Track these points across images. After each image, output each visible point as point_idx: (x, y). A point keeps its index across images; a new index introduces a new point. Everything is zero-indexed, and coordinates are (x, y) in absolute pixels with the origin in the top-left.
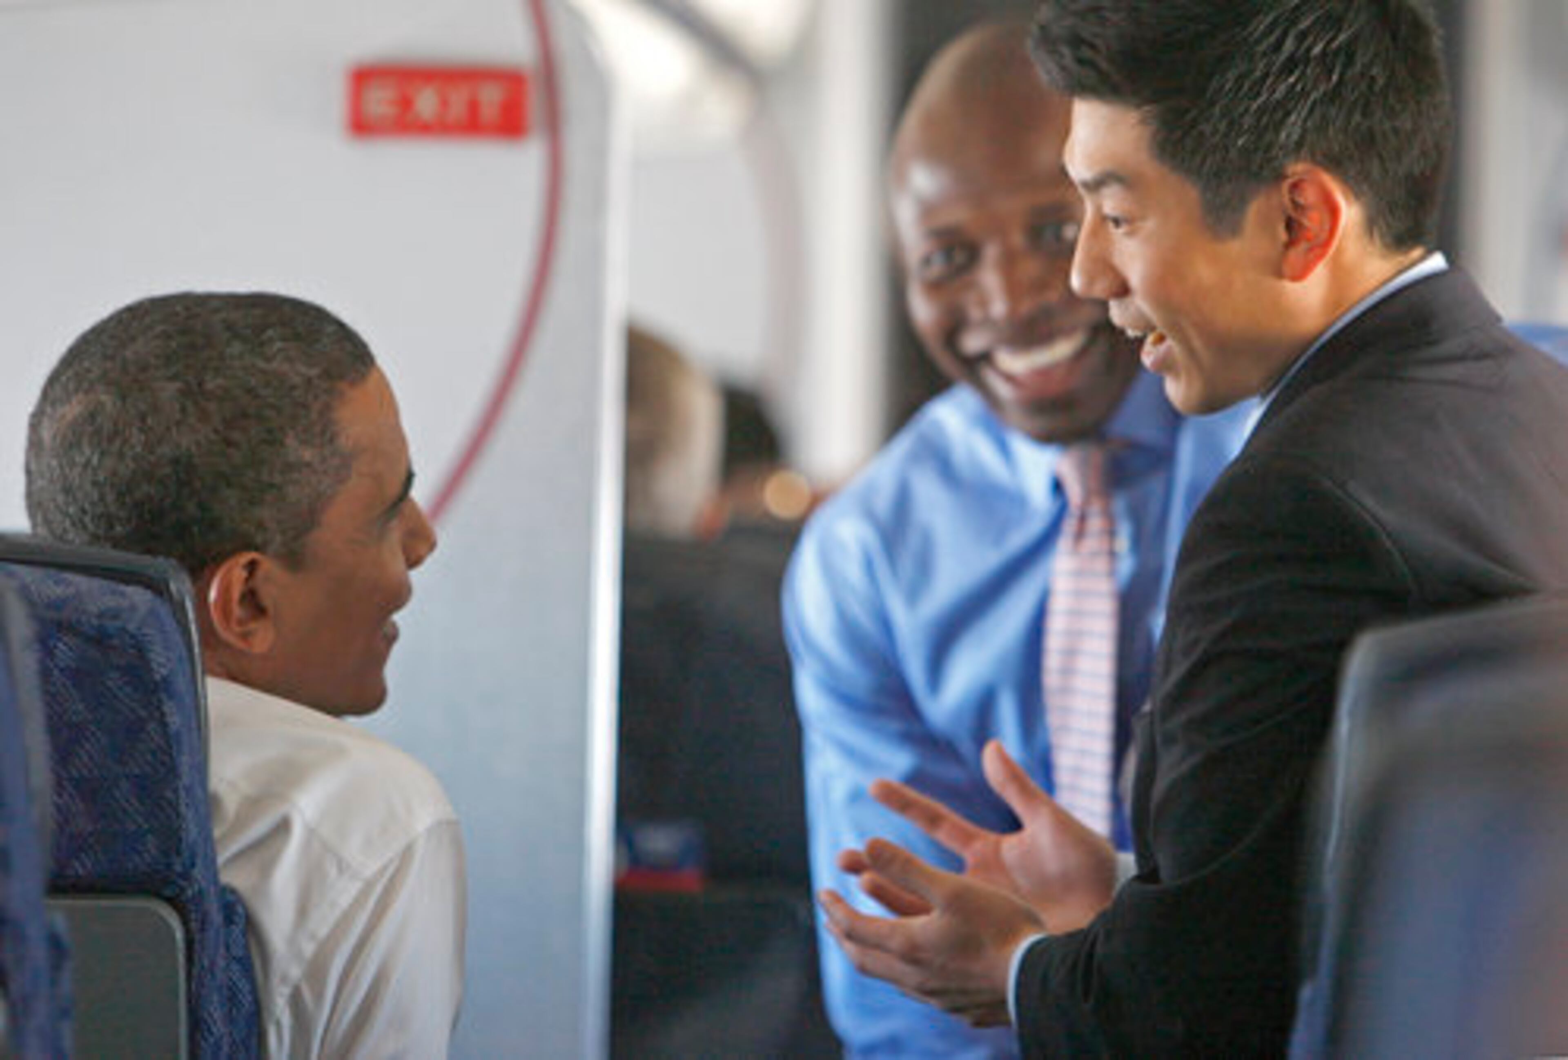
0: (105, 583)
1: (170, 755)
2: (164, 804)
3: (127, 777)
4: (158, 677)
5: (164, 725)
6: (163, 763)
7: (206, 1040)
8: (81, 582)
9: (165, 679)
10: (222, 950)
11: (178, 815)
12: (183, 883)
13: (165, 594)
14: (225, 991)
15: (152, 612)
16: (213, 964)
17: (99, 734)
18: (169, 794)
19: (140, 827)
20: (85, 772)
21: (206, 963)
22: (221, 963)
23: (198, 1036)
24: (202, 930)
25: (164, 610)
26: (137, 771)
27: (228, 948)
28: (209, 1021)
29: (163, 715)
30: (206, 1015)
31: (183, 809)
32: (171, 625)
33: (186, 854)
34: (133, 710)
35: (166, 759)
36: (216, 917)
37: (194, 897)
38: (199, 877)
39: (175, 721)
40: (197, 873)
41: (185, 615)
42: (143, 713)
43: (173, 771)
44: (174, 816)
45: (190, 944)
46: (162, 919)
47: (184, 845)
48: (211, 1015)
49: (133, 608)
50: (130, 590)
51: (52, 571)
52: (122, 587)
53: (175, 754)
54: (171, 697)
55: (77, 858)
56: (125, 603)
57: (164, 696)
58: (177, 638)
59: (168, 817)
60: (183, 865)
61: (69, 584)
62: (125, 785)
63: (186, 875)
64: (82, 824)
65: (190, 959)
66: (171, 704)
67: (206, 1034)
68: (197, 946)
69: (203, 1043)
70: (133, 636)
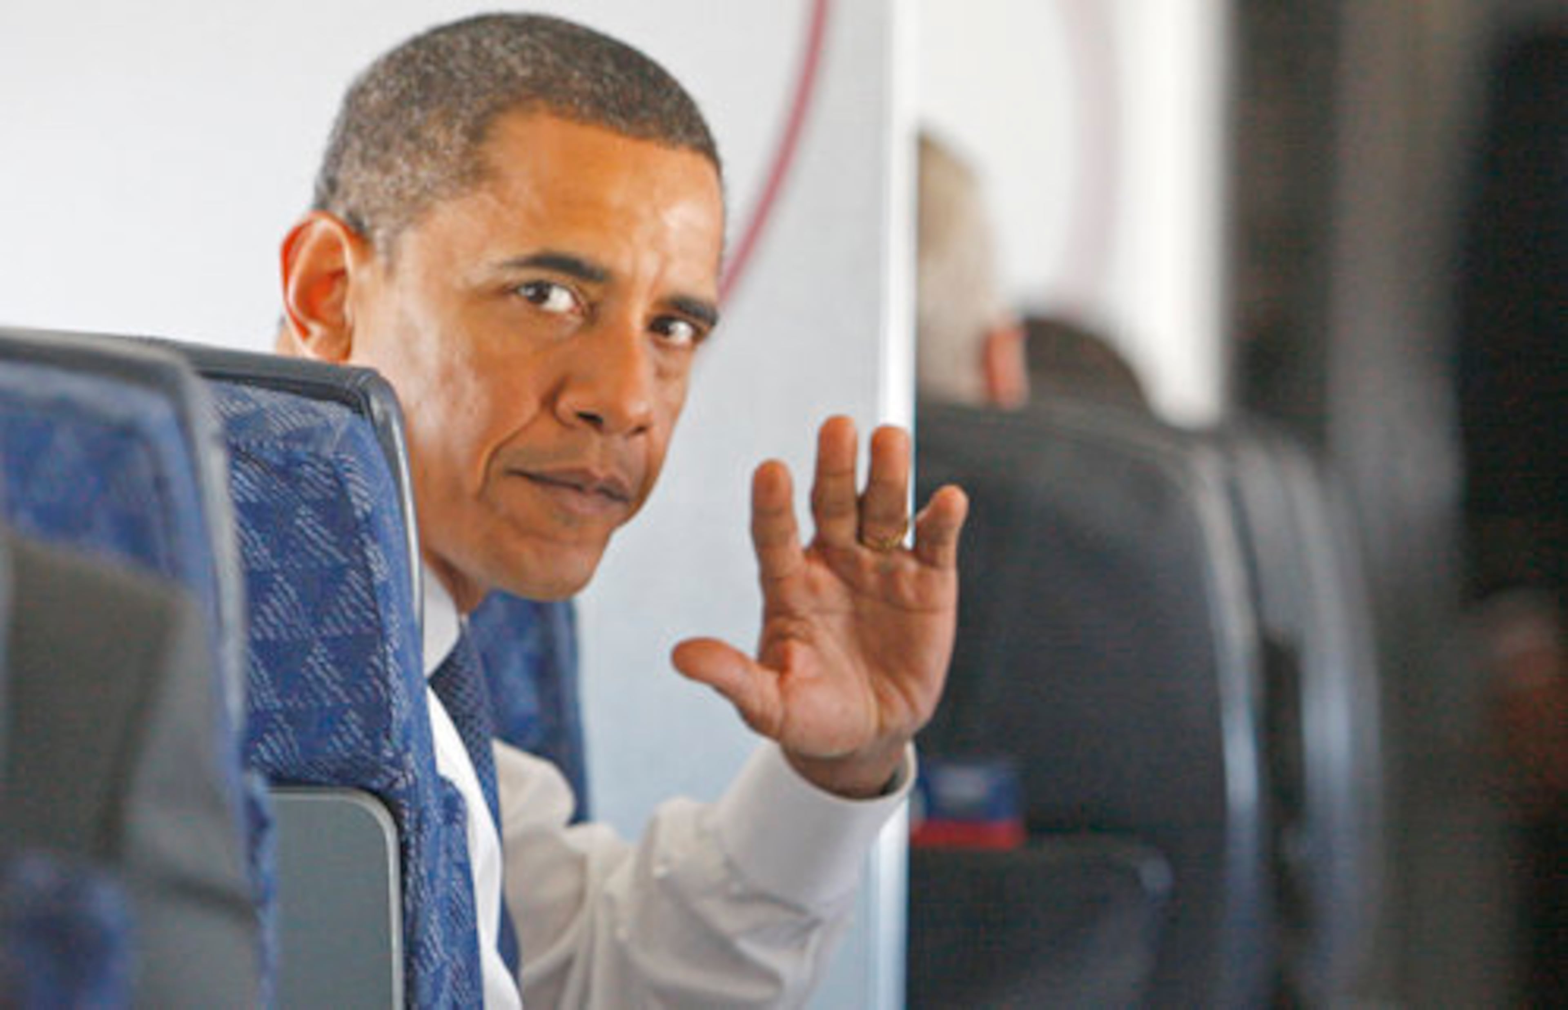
0: (292, 397)
1: (374, 611)
2: (370, 671)
3: (323, 639)
4: (359, 513)
5: (368, 573)
6: (369, 623)
7: (426, 969)
8: (263, 397)
9: (368, 518)
10: (443, 859)
11: (387, 686)
12: (395, 773)
13: (366, 415)
14: (446, 903)
15: (351, 433)
16: (432, 875)
17: (287, 586)
18: (375, 660)
19: (339, 701)
20: (271, 635)
21: (423, 871)
22: (442, 873)
23: (415, 962)
24: (419, 829)
25: (364, 432)
26: (337, 632)
27: (449, 851)
28: (429, 944)
29: (365, 559)
30: (426, 939)
31: (393, 680)
32: (374, 450)
33: (396, 734)
34: (330, 556)
35: (372, 616)
36: (436, 815)
37: (408, 787)
38: (413, 765)
39: (381, 571)
40: (410, 759)
41: (391, 438)
42: (344, 560)
43: (381, 633)
44: (382, 689)
45: (403, 848)
46: (370, 816)
47: (394, 726)
48: (431, 938)
49: (328, 428)
50: (322, 406)
51: (225, 385)
52: (313, 403)
53: (382, 612)
54: (375, 540)
55: (263, 741)
56: (318, 422)
57: (364, 536)
58: (382, 465)
59: (376, 690)
60: (395, 750)
61: (246, 399)
62: (319, 649)
63: (397, 762)
64: (270, 699)
65: (404, 870)
66: (375, 547)
67: (426, 961)
68: (412, 852)
69: (421, 973)
70: (328, 464)
